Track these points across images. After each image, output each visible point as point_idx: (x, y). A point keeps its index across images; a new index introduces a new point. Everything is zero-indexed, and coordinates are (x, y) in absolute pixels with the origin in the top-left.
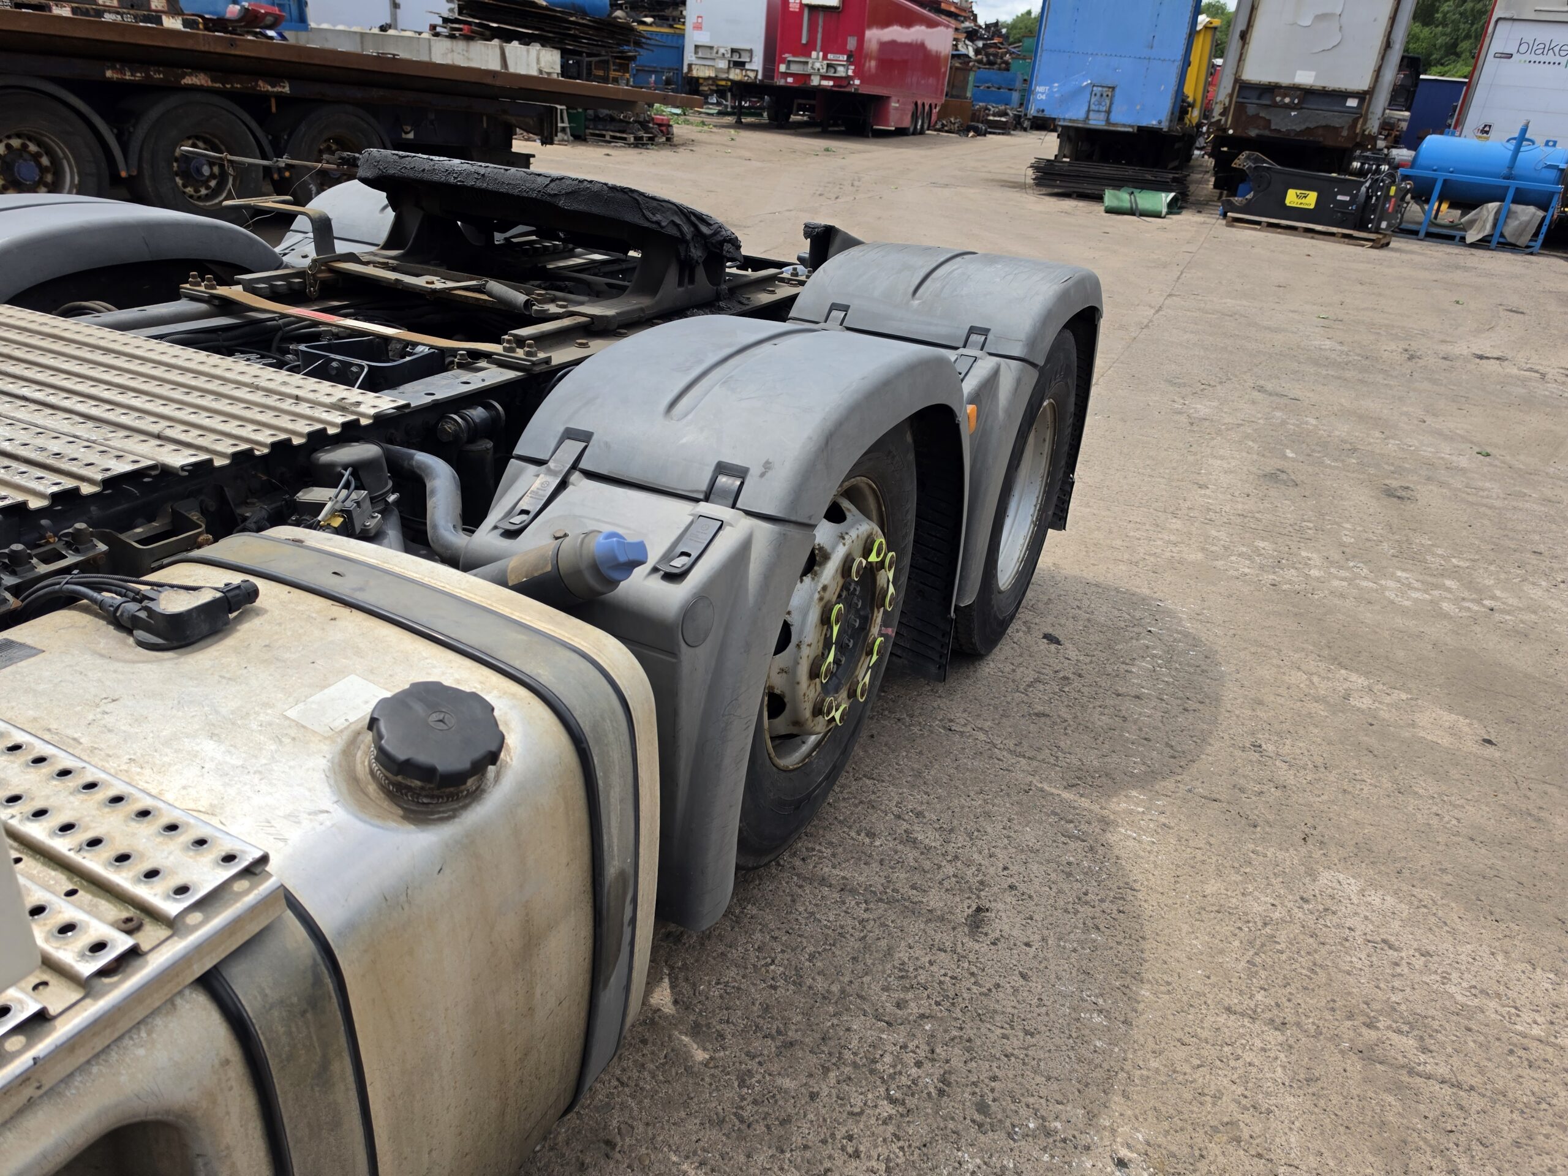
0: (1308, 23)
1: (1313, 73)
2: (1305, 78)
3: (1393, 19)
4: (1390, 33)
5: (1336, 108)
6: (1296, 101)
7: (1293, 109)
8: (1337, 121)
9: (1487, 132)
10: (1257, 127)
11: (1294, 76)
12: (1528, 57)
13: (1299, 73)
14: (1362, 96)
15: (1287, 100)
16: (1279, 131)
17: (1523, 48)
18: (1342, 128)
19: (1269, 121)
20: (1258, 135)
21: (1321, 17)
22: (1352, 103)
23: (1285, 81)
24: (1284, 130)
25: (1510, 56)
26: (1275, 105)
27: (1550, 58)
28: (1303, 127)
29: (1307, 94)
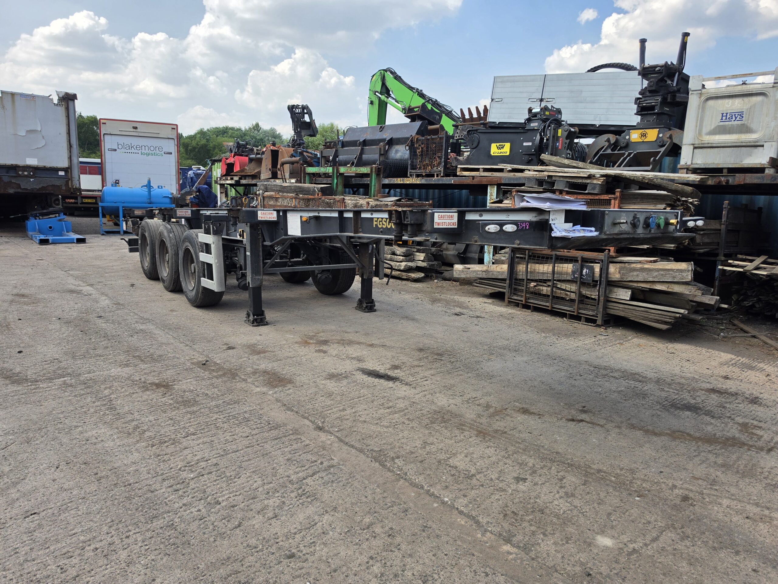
0: (24, 134)
1: (36, 159)
2: (32, 162)
3: (69, 133)
4: (70, 140)
5: (53, 176)
6: (32, 173)
7: (32, 177)
8: (58, 183)
9: (118, 183)
10: (13, 188)
11: (25, 161)
12: (123, 150)
13: (27, 159)
14: (66, 170)
15: (26, 173)
16: (27, 189)
17: (120, 147)
18: (62, 185)
19: (19, 185)
20: (15, 192)
21: (29, 132)
22: (62, 173)
23: (21, 163)
24: (29, 188)
25: (116, 150)
26: (20, 176)
27: (133, 150)
28: (40, 186)
29: (36, 169)
